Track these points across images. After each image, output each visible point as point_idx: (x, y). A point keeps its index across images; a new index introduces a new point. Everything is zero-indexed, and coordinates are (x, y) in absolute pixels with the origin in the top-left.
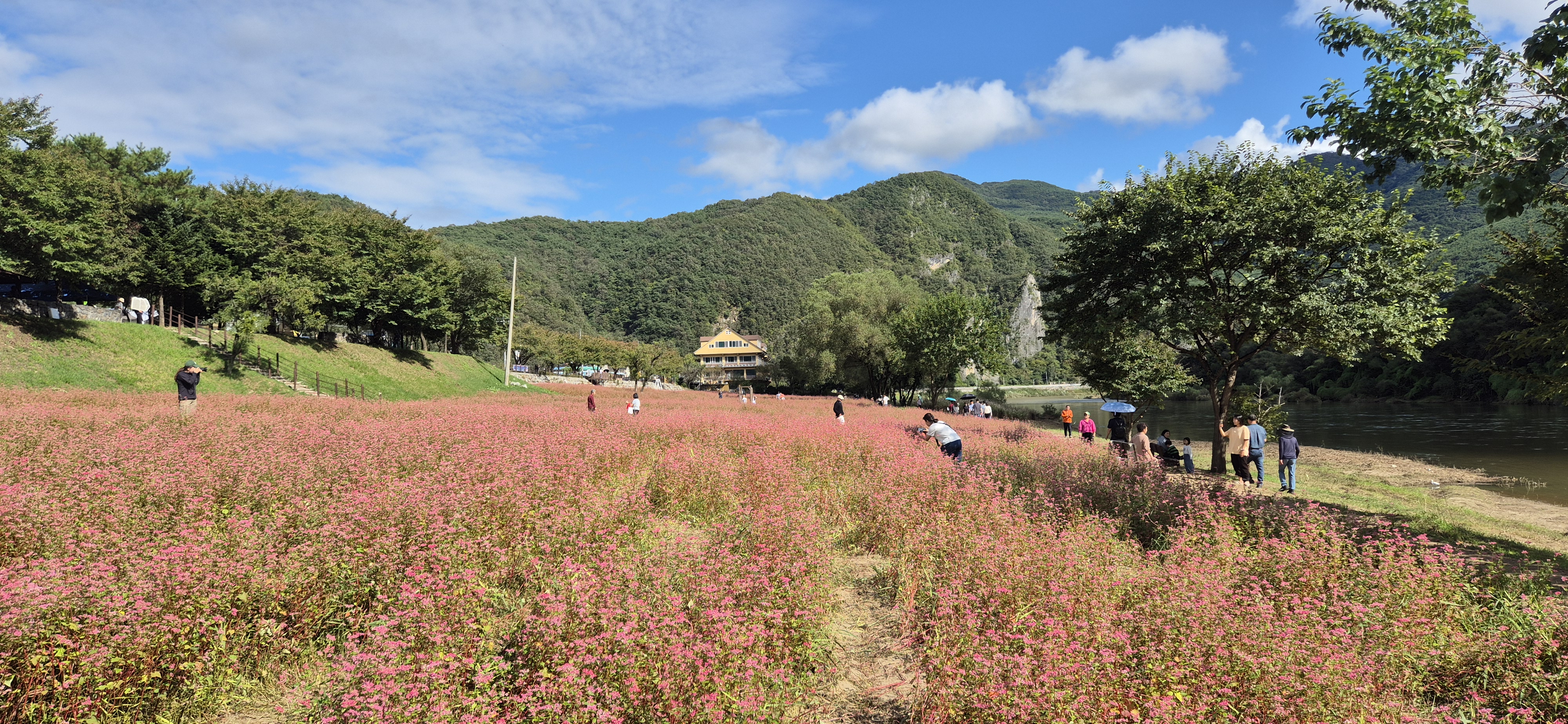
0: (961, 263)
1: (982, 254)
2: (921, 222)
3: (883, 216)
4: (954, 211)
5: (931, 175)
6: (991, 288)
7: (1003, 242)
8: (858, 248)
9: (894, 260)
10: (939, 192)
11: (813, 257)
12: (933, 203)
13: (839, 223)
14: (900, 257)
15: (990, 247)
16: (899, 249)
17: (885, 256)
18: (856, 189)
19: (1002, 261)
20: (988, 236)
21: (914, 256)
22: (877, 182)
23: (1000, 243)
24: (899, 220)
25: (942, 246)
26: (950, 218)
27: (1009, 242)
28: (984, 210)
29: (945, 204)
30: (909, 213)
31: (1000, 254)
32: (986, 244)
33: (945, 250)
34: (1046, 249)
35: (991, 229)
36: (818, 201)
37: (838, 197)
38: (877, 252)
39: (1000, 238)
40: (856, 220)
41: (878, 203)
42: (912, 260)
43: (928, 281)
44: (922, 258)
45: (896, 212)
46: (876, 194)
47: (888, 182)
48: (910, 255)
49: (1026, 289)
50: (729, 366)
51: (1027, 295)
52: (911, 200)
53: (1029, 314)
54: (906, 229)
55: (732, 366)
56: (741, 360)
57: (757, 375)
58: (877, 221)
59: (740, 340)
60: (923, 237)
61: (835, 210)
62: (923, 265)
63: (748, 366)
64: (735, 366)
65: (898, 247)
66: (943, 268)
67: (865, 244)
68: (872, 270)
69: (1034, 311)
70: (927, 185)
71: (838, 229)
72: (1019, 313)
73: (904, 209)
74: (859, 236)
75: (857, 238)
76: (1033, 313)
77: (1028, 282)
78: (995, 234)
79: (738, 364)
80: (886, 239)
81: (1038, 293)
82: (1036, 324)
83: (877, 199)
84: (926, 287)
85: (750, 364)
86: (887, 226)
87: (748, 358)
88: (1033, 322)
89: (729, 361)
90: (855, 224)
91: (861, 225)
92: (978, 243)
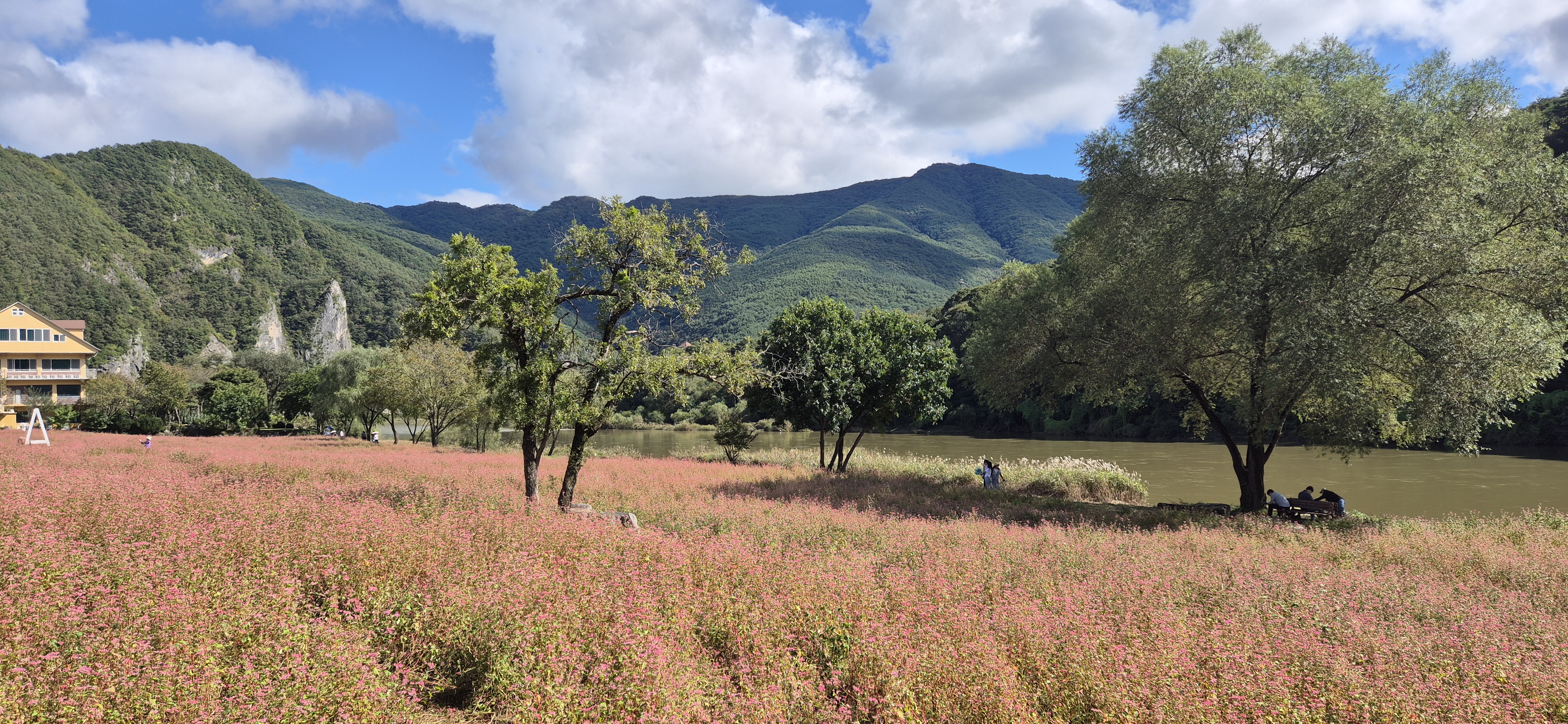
0: (242, 261)
1: (266, 253)
2: (187, 204)
3: (132, 189)
4: (229, 197)
5: (198, 150)
6: (284, 294)
7: (293, 241)
8: (100, 226)
9: (150, 247)
10: (209, 171)
11: (34, 228)
12: (201, 183)
13: (65, 188)
14: (158, 244)
15: (277, 246)
16: (157, 234)
17: (139, 240)
18: (86, 150)
19: (295, 263)
20: (274, 232)
21: (180, 245)
22: (119, 146)
23: (290, 242)
24: (156, 196)
25: (217, 238)
26: (225, 205)
27: (300, 243)
28: (267, 200)
29: (217, 186)
30: (170, 191)
31: (289, 255)
32: (273, 242)
33: (220, 243)
34: (346, 254)
35: (278, 224)
36: (30, 156)
37: (59, 157)
38: (126, 234)
39: (290, 236)
40: (89, 190)
41: (123, 173)
42: (176, 250)
43: (205, 278)
44: (192, 248)
45: (150, 187)
46: (119, 160)
47: (136, 147)
48: (173, 243)
49: (330, 297)
50: (20, 378)
51: (331, 304)
52: (171, 175)
53: (334, 327)
54: (166, 210)
55: (27, 378)
56: (46, 365)
57: (83, 395)
58: (122, 195)
59: (47, 328)
60: (191, 222)
61: (57, 172)
62: (193, 258)
63: (64, 378)
64: (34, 378)
65: (155, 231)
66: (219, 265)
67: (108, 222)
68: (122, 256)
69: (339, 323)
70: (192, 160)
71: (67, 197)
72: (323, 325)
73: (162, 185)
74: (97, 211)
75: (95, 212)
76: (339, 326)
77: (332, 289)
78: (284, 230)
79: (40, 374)
80: (136, 219)
81: (344, 304)
82: (341, 339)
83: (121, 166)
84: (202, 285)
85: (65, 373)
86: (138, 202)
87: (61, 362)
88: (338, 337)
89: (17, 367)
90: (88, 194)
91: (98, 197)
92: (263, 239)
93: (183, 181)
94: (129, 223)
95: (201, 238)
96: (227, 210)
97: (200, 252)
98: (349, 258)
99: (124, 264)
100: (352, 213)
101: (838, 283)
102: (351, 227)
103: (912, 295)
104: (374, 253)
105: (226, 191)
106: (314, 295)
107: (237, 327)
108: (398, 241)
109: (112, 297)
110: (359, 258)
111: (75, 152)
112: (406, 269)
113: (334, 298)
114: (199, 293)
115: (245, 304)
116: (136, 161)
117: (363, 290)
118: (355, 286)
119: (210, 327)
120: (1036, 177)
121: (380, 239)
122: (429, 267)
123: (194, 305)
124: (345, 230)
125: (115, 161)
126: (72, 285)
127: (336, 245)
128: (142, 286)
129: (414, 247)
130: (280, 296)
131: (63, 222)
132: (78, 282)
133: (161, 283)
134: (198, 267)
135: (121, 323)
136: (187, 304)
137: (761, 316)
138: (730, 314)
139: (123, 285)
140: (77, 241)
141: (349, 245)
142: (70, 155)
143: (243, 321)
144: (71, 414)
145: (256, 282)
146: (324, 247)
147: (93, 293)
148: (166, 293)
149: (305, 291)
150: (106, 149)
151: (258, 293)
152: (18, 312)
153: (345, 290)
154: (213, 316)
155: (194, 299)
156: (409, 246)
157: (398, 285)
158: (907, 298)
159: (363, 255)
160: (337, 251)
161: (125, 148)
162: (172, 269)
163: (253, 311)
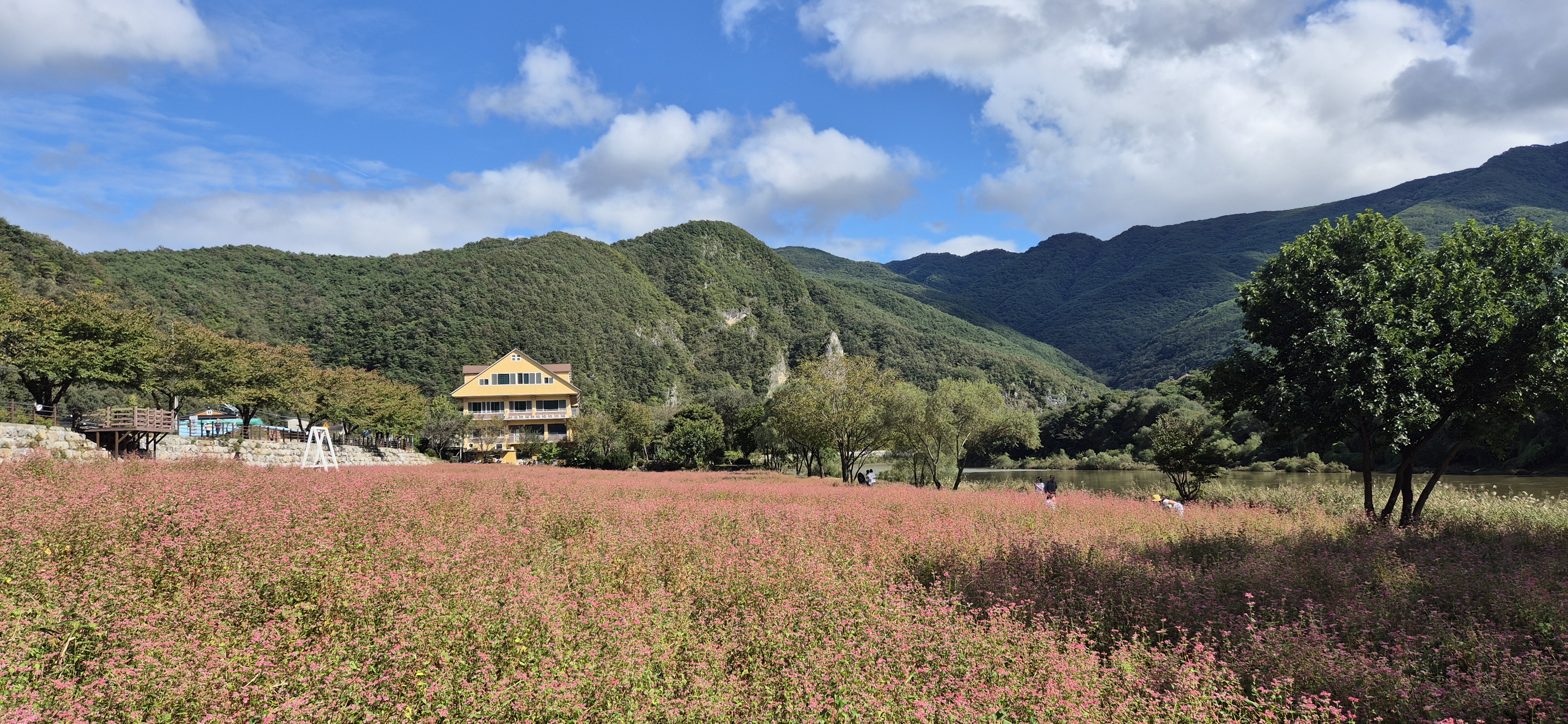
0: (758, 319)
1: (778, 311)
2: (715, 273)
3: (673, 264)
4: (748, 264)
5: (723, 225)
6: (791, 346)
7: (800, 299)
8: (649, 297)
9: (687, 312)
10: (732, 243)
11: (599, 301)
12: (726, 253)
13: (626, 269)
14: (693, 310)
15: (787, 304)
16: (691, 301)
17: (678, 307)
18: (641, 235)
19: (800, 318)
20: (784, 292)
21: (710, 309)
22: (665, 228)
23: (797, 300)
24: (692, 269)
25: (738, 300)
26: (744, 271)
27: (806, 299)
28: (779, 264)
29: (739, 256)
30: (702, 263)
31: (797, 311)
32: (783, 301)
33: (741, 305)
34: (844, 308)
35: (787, 284)
36: (601, 244)
37: (622, 243)
38: (669, 302)
39: (797, 294)
40: (642, 267)
41: (667, 251)
42: (707, 313)
43: (727, 336)
44: (718, 311)
45: (688, 261)
46: (665, 240)
47: (678, 228)
48: (704, 308)
49: (829, 347)
51: (831, 353)
52: (703, 249)
54: (699, 279)
58: (667, 270)
60: (718, 288)
61: (619, 255)
62: (720, 319)
65: (691, 298)
66: (740, 324)
67: (655, 293)
68: (665, 321)
70: (719, 235)
71: (626, 275)
73: (696, 258)
74: (648, 284)
75: (646, 286)
77: (832, 340)
78: (792, 290)
80: (677, 290)
81: (842, 353)
83: (666, 246)
84: (725, 342)
86: (678, 275)
90: (642, 271)
91: (649, 273)
92: (775, 299)
93: (712, 254)
94: (672, 293)
95: (726, 302)
96: (747, 276)
97: (725, 314)
98: (847, 310)
99: (667, 327)
100: (853, 272)
104: (869, 305)
105: (745, 259)
106: (816, 346)
107: (752, 378)
108: (891, 292)
109: (654, 356)
110: (855, 310)
111: (634, 238)
112: (898, 317)
113: (836, 348)
114: (723, 349)
115: (759, 358)
116: (677, 240)
117: (858, 339)
118: (852, 336)
119: (730, 379)
121: (875, 292)
122: (919, 315)
123: (719, 360)
124: (845, 286)
125: (662, 242)
126: (626, 347)
127: (836, 299)
128: (680, 346)
129: (906, 297)
130: (789, 349)
131: (622, 295)
132: (630, 344)
133: (694, 342)
134: (723, 327)
135: (661, 378)
136: (714, 360)
139: (666, 346)
140: (632, 311)
141: (847, 299)
142: (630, 240)
143: (757, 373)
145: (768, 339)
146: (825, 303)
147: (641, 353)
148: (698, 351)
149: (809, 343)
150: (656, 232)
151: (769, 347)
153: (842, 340)
154: (733, 369)
155: (718, 355)
156: (901, 296)
157: (889, 333)
159: (859, 307)
160: (836, 306)
161: (669, 230)
162: (702, 329)
163: (764, 363)
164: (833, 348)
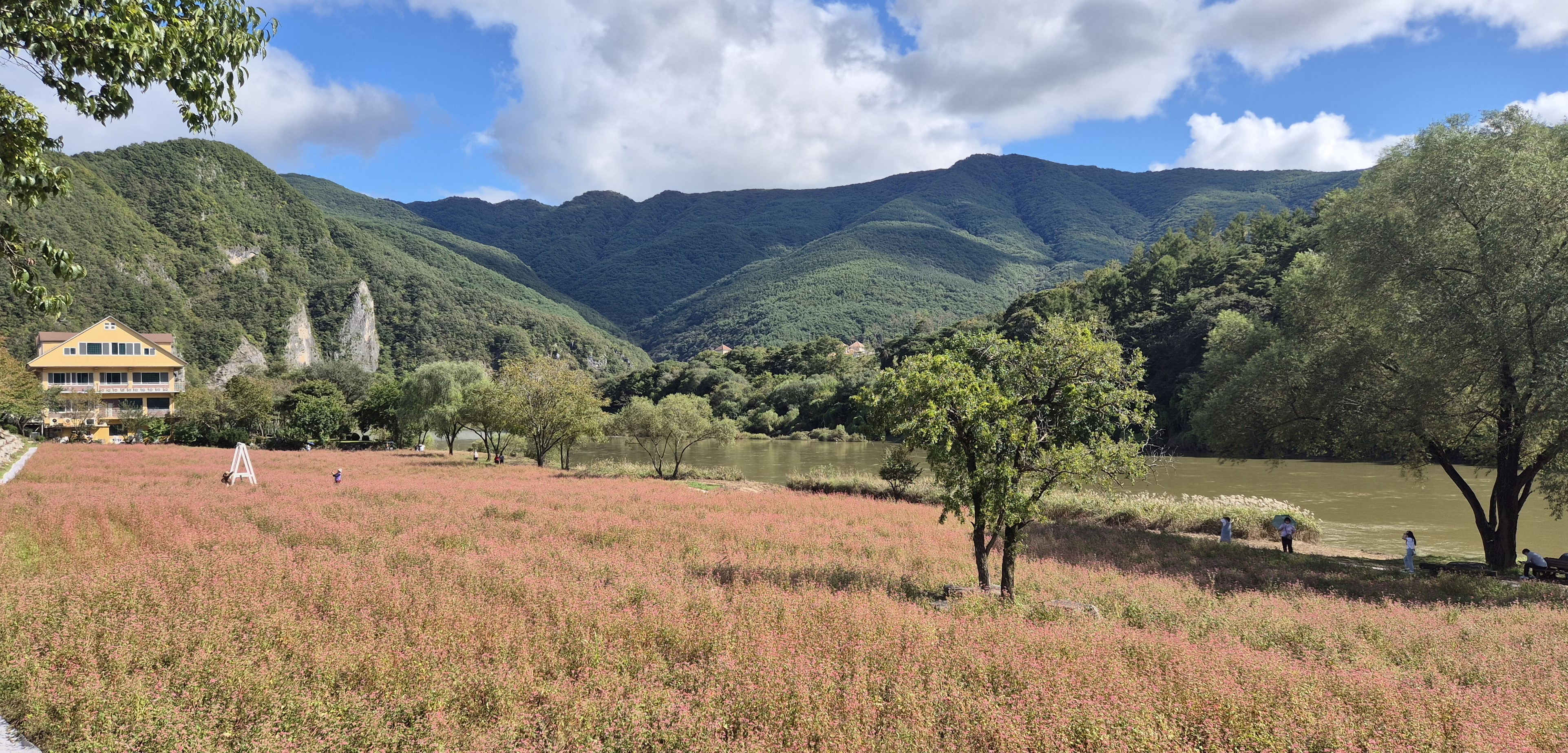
0: (269, 260)
1: (293, 252)
2: (214, 203)
4: (255, 196)
5: (223, 147)
6: (311, 294)
7: (319, 240)
8: (131, 226)
9: (179, 247)
10: (235, 168)
11: (68, 229)
12: (227, 181)
13: (96, 187)
14: (187, 244)
15: (304, 245)
16: (185, 234)
17: (169, 240)
18: (114, 148)
19: (321, 262)
20: (301, 231)
21: (209, 245)
22: (146, 144)
23: (316, 241)
24: (183, 194)
25: (244, 237)
26: (251, 203)
27: (326, 241)
28: (293, 198)
29: (243, 184)
30: (198, 189)
31: (316, 254)
32: (299, 240)
33: (248, 242)
34: (372, 254)
35: (304, 223)
37: (89, 157)
38: (157, 234)
39: (316, 235)
40: (118, 189)
41: (151, 171)
42: (205, 250)
43: (234, 278)
44: (220, 248)
45: (179, 186)
46: (147, 158)
47: (163, 145)
48: (201, 243)
49: (358, 298)
50: (112, 392)
51: (359, 305)
52: (198, 173)
53: (362, 328)
54: (194, 209)
55: (119, 391)
56: (136, 379)
57: (172, 409)
58: (151, 194)
59: (138, 341)
60: (219, 221)
61: (87, 171)
62: (222, 257)
63: (154, 391)
64: (125, 391)
65: (184, 230)
66: (246, 264)
67: (138, 222)
68: (154, 257)
69: (367, 324)
70: (218, 158)
71: (98, 197)
72: (351, 326)
73: (190, 183)
74: (127, 210)
75: (126, 212)
76: (367, 327)
77: (360, 290)
78: (310, 229)
79: (131, 387)
80: (165, 219)
81: (372, 304)
82: (369, 340)
83: (148, 164)
84: (232, 285)
85: (155, 387)
86: (166, 202)
87: (151, 376)
88: (366, 338)
89: (109, 381)
90: (117, 193)
91: (126, 196)
92: (290, 238)
93: (209, 180)
94: (158, 222)
95: (229, 237)
96: (254, 209)
97: (228, 252)
98: (376, 257)
99: (156, 264)
100: (373, 210)
101: (873, 281)
102: (374, 224)
103: (952, 294)
104: (399, 253)
105: (251, 189)
106: (342, 296)
107: (267, 328)
108: (422, 239)
109: (147, 299)
110: (385, 257)
111: (103, 151)
112: (432, 268)
113: (363, 299)
114: (229, 293)
115: (275, 305)
116: (164, 159)
117: (389, 290)
118: (382, 286)
119: (241, 328)
120: (1081, 168)
121: (403, 237)
122: (453, 265)
123: (224, 307)
124: (368, 227)
125: (143, 159)
127: (362, 244)
128: (173, 287)
129: (437, 245)
130: (308, 297)
131: (96, 222)
133: (191, 284)
134: (227, 268)
135: (157, 326)
136: (218, 305)
137: (793, 315)
138: (760, 314)
139: (155, 286)
140: (109, 242)
141: (375, 243)
142: (98, 153)
143: (273, 323)
144: (163, 428)
145: (285, 282)
146: (350, 246)
147: (129, 295)
148: (196, 294)
149: (333, 292)
150: (133, 147)
151: (287, 294)
152: (110, 326)
153: (372, 290)
154: (244, 318)
155: (224, 300)
156: (432, 244)
157: (425, 285)
158: (946, 297)
159: (388, 254)
160: (363, 250)
161: (153, 146)
162: (202, 269)
163: (283, 312)
164: (362, 298)
